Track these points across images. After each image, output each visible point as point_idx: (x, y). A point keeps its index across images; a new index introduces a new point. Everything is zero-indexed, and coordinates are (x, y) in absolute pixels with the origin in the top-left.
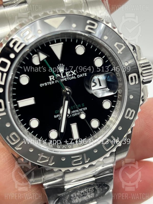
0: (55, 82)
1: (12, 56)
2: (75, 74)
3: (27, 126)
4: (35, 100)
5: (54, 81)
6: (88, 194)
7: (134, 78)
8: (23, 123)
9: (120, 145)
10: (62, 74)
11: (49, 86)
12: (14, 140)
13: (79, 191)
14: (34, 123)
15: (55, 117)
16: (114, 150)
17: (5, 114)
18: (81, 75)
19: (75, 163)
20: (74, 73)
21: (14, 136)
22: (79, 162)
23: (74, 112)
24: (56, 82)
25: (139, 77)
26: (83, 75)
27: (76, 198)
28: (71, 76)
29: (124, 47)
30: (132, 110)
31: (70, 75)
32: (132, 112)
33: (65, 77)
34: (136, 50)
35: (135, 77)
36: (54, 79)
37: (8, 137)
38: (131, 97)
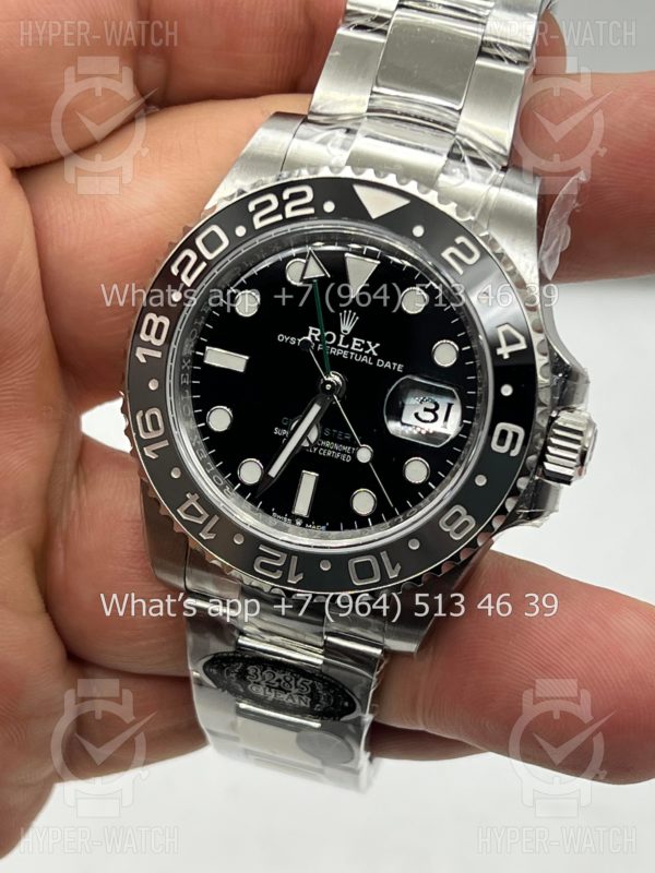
0: (316, 347)
1: (240, 231)
2: (375, 354)
3: (201, 418)
4: (248, 363)
5: (317, 344)
6: (294, 690)
7: (510, 436)
8: (196, 405)
10: (342, 337)
12: (150, 428)
13: (269, 670)
14: (220, 419)
17: (158, 354)
18: (388, 365)
19: (263, 566)
20: (372, 349)
21: (153, 417)
22: (273, 569)
23: (328, 444)
24: (319, 348)
25: (527, 443)
26: (392, 366)
27: (259, 684)
28: (363, 354)
29: (522, 346)
30: (468, 514)
31: (361, 350)
32: (466, 524)
33: (347, 346)
34: (565, 377)
35: (516, 435)
36: (317, 339)
37: (141, 413)
38: (481, 481)
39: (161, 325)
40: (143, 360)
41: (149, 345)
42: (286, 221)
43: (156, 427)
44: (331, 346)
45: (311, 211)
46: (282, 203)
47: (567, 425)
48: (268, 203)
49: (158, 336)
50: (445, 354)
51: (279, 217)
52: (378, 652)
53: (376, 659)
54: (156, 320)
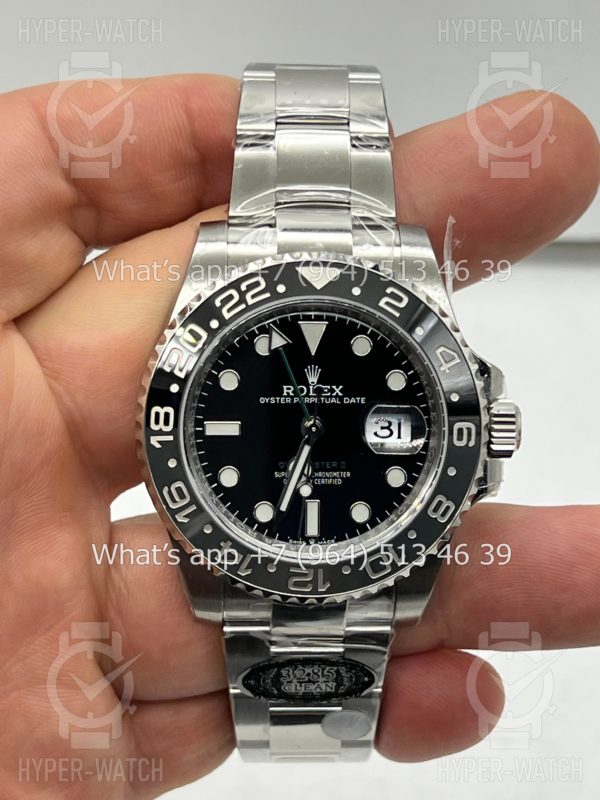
0: (292, 401)
1: (214, 324)
2: (340, 394)
3: (214, 479)
4: (241, 427)
5: (292, 398)
6: (321, 679)
7: (465, 432)
8: (206, 470)
9: (406, 573)
10: (311, 387)
11: (278, 405)
12: (177, 499)
13: (300, 668)
14: (229, 477)
15: (277, 475)
16: (390, 582)
17: (171, 438)
18: (353, 400)
19: (296, 584)
20: (337, 391)
21: (179, 490)
22: (304, 584)
23: (320, 474)
25: (478, 434)
27: (291, 682)
29: (457, 360)
30: (447, 500)
31: (329, 394)
32: (448, 508)
34: (489, 376)
35: (469, 430)
36: (291, 394)
37: (166, 489)
38: (452, 472)
39: (167, 415)
40: (158, 446)
41: (160, 433)
42: (249, 308)
43: (182, 496)
44: (304, 396)
45: (268, 295)
46: (242, 295)
47: (501, 412)
48: (231, 297)
49: (166, 423)
50: (396, 381)
51: (243, 306)
52: (387, 628)
53: (388, 635)
54: (162, 411)
